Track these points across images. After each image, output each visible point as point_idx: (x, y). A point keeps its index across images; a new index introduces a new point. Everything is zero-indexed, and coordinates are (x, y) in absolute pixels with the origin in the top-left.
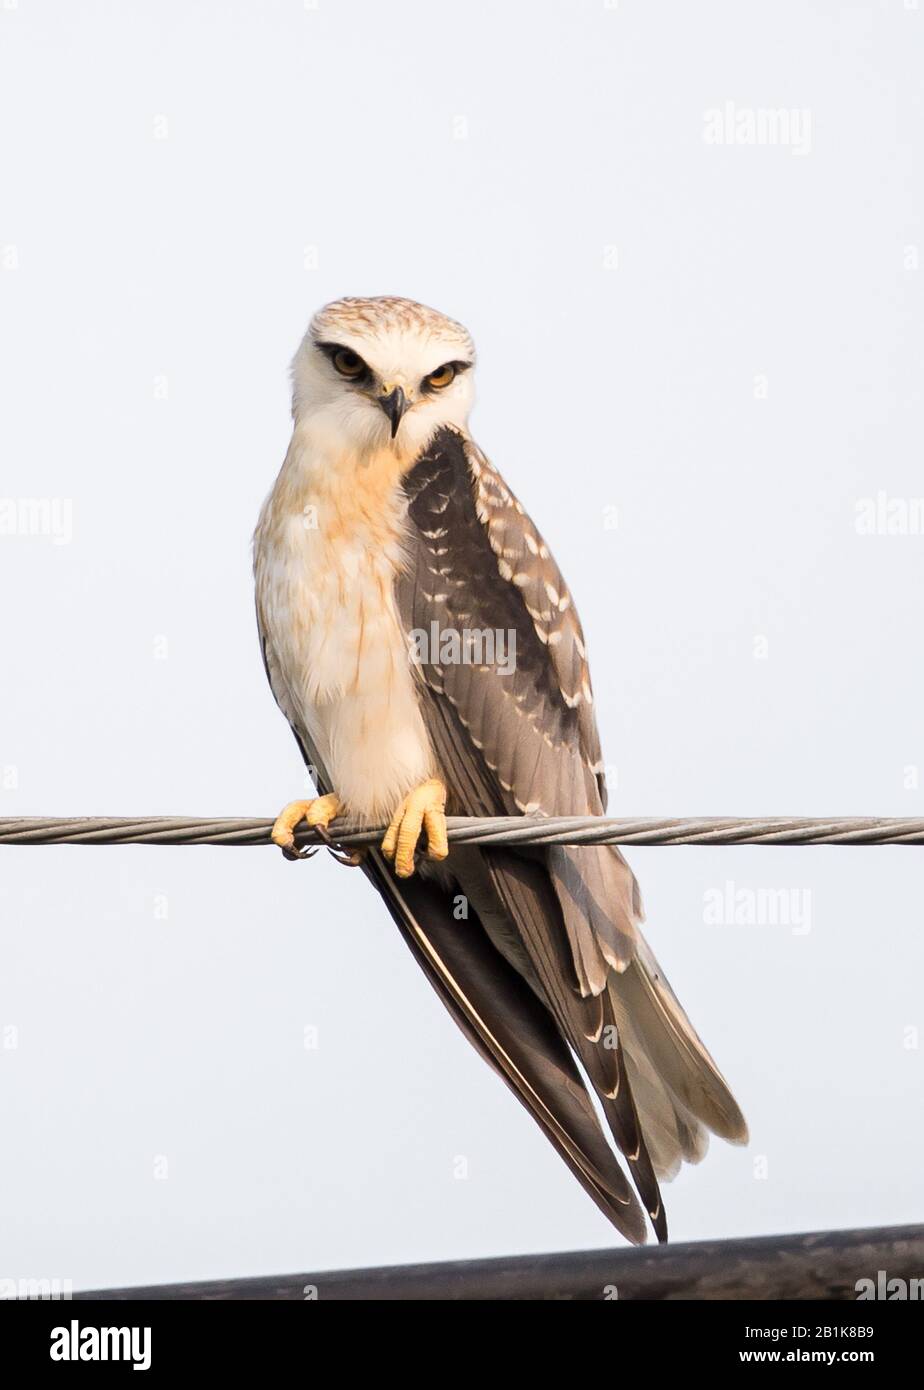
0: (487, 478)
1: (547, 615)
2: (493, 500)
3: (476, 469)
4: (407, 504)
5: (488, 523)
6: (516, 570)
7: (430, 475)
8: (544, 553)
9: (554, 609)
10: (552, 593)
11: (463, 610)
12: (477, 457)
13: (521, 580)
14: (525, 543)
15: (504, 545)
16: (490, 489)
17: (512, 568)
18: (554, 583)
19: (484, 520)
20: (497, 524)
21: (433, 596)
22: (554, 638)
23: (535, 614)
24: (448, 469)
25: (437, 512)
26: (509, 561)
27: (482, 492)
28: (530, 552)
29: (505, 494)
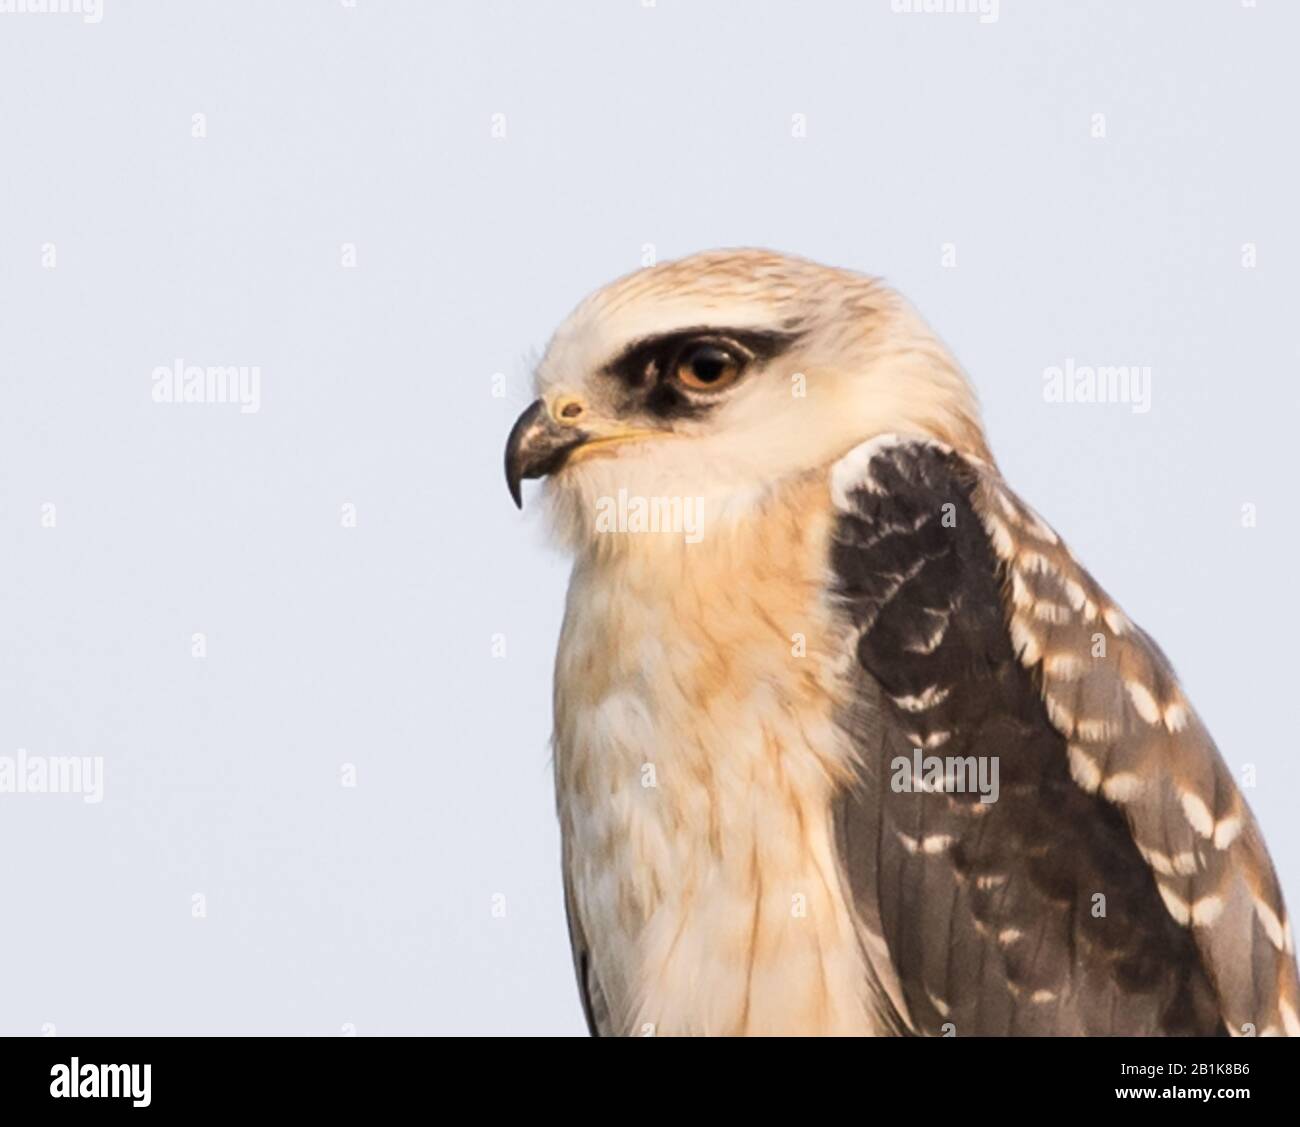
0: (1030, 560)
1: (1186, 861)
2: (1045, 610)
3: (1004, 544)
4: (854, 635)
5: (1040, 663)
6: (1107, 769)
7: (904, 568)
8: (1174, 718)
9: (1205, 845)
10: (1196, 811)
11: (989, 865)
12: (1004, 517)
13: (1121, 787)
14: (1127, 696)
15: (1079, 712)
16: (1039, 585)
17: (1098, 764)
18: (1200, 788)
19: (1030, 657)
20: (1061, 665)
21: (920, 841)
22: (1206, 912)
23: (1159, 861)
24: (946, 552)
25: (923, 649)
26: (1091, 748)
27: (1021, 594)
28: (1141, 720)
29: (1077, 594)
